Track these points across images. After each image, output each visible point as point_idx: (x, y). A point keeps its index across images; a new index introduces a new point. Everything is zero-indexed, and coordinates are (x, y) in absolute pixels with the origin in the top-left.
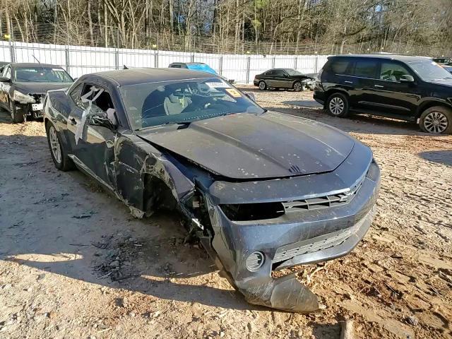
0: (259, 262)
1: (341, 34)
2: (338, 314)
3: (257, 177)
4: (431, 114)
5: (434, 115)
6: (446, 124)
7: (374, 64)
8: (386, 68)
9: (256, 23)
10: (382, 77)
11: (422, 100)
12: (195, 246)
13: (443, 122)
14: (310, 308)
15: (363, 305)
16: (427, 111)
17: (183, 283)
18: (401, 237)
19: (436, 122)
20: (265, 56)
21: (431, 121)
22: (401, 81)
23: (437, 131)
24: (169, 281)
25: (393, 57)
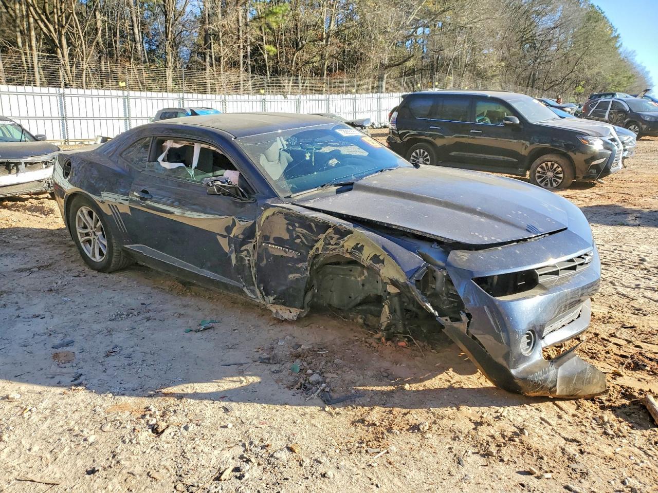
0: (529, 344)
1: (382, 64)
2: (622, 393)
3: (499, 240)
4: (544, 165)
5: (547, 165)
6: (561, 175)
7: (466, 104)
8: (483, 108)
9: (269, 49)
10: (477, 120)
11: (530, 148)
12: (401, 344)
13: (558, 173)
14: (596, 389)
15: (639, 380)
16: (538, 161)
17: (421, 388)
18: (613, 306)
19: (550, 174)
20: (285, 97)
21: (544, 173)
22: (505, 124)
23: (552, 185)
24: (403, 389)
25: (489, 94)
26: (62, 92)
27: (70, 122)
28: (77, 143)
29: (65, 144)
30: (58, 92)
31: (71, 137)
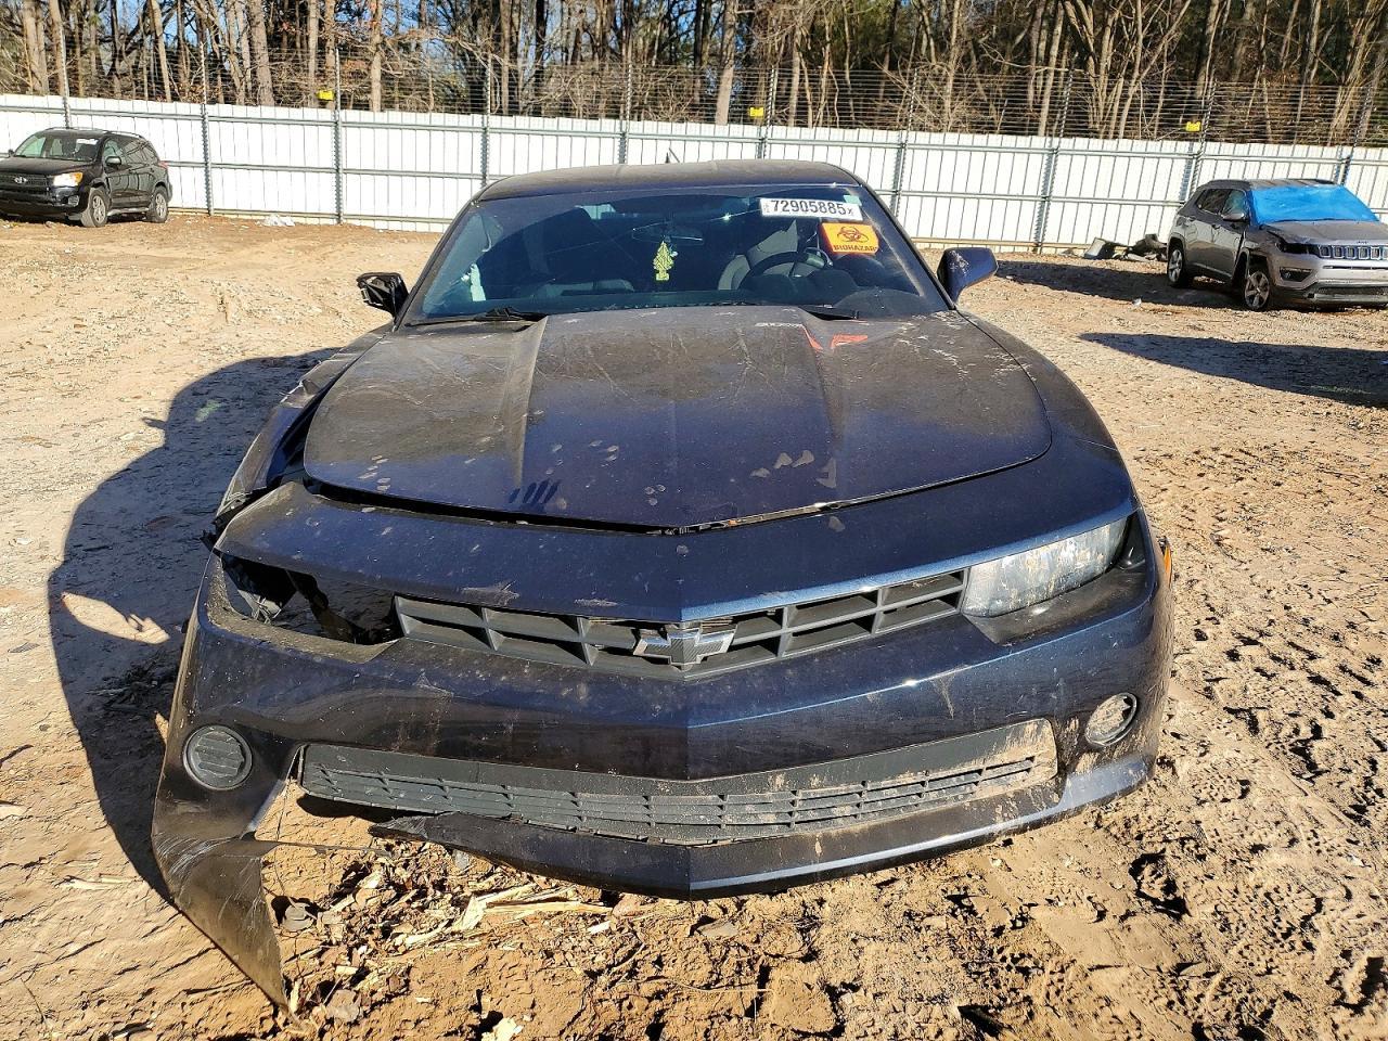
26: (1055, 146)
27: (1055, 208)
28: (1060, 251)
29: (1035, 251)
30: (1048, 144)
31: (1050, 237)
